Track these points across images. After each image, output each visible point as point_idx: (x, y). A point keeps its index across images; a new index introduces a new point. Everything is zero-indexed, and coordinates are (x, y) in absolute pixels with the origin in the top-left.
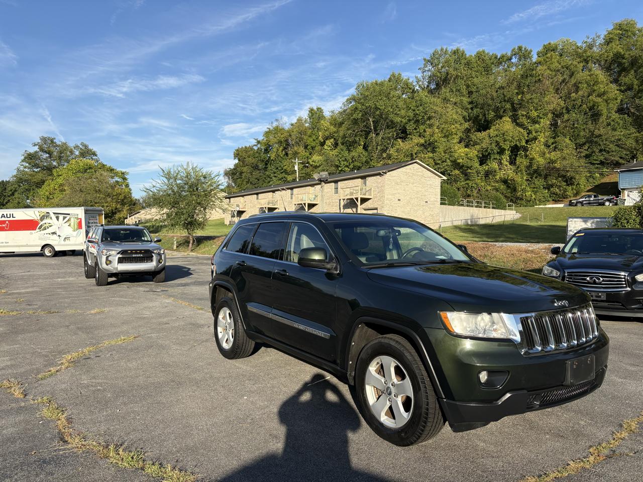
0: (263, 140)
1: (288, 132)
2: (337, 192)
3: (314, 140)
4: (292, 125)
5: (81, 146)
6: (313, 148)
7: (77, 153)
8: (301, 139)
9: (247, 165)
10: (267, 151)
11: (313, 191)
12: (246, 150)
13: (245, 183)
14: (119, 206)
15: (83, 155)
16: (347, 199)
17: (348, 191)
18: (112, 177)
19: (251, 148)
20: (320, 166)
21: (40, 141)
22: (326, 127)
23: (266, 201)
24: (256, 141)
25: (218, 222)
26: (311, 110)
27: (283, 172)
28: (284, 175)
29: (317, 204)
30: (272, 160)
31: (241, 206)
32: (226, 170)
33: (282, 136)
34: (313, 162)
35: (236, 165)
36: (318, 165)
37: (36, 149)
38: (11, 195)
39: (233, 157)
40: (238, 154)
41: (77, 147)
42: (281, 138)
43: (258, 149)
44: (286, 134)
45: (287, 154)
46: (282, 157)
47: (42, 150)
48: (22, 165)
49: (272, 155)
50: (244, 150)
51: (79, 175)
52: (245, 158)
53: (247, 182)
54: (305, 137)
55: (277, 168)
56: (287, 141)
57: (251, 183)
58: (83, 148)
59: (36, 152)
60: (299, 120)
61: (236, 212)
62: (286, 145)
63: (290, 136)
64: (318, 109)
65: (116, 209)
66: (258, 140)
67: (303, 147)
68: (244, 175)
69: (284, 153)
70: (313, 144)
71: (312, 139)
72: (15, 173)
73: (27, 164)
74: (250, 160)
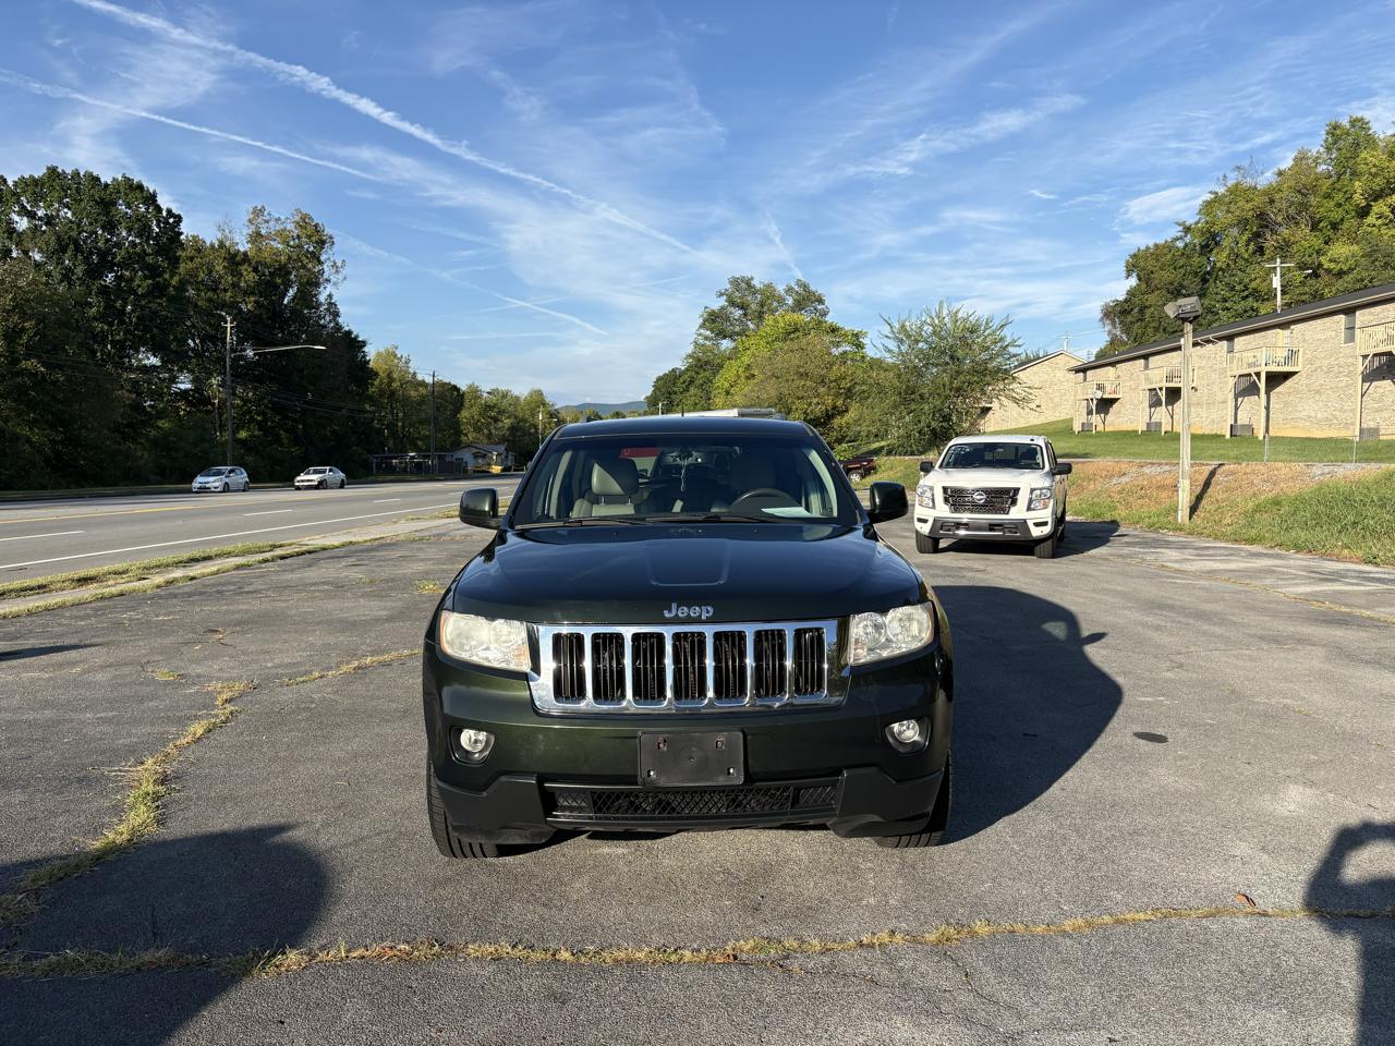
0: (1197, 223)
1: (1265, 193)
2: (1350, 338)
3: (1339, 205)
4: (1280, 174)
5: (796, 288)
6: (1335, 226)
7: (790, 301)
8: (1304, 207)
9: (1158, 289)
10: (1206, 249)
11: (1286, 341)
12: (1158, 252)
13: (1150, 330)
14: (839, 403)
15: (799, 305)
16: (1375, 355)
17: (1380, 333)
18: (838, 345)
19: (1169, 247)
20: (1351, 270)
21: (728, 286)
22: (1374, 166)
23: (1164, 372)
24: (1181, 228)
25: (1061, 426)
26: (1335, 131)
27: (1247, 297)
28: (1250, 302)
29: (1295, 373)
30: (1221, 269)
31: (1108, 388)
32: (1107, 305)
33: (1250, 205)
34: (1330, 261)
35: (1131, 293)
36: (1345, 269)
37: (723, 302)
38: (685, 391)
39: (1124, 274)
40: (1135, 264)
41: (789, 290)
42: (1245, 208)
43: (1186, 245)
44: (1258, 201)
45: (1261, 250)
46: (1247, 260)
47: (732, 303)
48: (700, 335)
49: (1220, 258)
50: (1152, 254)
51: (777, 345)
52: (1152, 273)
53: (1156, 329)
54: (1313, 200)
55: (1233, 288)
56: (1261, 216)
57: (1164, 330)
58: (800, 290)
59: (723, 308)
60: (1300, 159)
61: (1095, 402)
62: (1259, 226)
63: (1272, 201)
64: (1353, 122)
65: (834, 408)
66: (1187, 224)
67: (1307, 225)
68: (1148, 312)
69: (1252, 247)
70: (1336, 215)
71: (1332, 203)
72: (690, 349)
73: (708, 332)
74: (1166, 276)
